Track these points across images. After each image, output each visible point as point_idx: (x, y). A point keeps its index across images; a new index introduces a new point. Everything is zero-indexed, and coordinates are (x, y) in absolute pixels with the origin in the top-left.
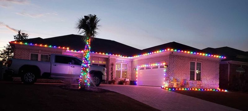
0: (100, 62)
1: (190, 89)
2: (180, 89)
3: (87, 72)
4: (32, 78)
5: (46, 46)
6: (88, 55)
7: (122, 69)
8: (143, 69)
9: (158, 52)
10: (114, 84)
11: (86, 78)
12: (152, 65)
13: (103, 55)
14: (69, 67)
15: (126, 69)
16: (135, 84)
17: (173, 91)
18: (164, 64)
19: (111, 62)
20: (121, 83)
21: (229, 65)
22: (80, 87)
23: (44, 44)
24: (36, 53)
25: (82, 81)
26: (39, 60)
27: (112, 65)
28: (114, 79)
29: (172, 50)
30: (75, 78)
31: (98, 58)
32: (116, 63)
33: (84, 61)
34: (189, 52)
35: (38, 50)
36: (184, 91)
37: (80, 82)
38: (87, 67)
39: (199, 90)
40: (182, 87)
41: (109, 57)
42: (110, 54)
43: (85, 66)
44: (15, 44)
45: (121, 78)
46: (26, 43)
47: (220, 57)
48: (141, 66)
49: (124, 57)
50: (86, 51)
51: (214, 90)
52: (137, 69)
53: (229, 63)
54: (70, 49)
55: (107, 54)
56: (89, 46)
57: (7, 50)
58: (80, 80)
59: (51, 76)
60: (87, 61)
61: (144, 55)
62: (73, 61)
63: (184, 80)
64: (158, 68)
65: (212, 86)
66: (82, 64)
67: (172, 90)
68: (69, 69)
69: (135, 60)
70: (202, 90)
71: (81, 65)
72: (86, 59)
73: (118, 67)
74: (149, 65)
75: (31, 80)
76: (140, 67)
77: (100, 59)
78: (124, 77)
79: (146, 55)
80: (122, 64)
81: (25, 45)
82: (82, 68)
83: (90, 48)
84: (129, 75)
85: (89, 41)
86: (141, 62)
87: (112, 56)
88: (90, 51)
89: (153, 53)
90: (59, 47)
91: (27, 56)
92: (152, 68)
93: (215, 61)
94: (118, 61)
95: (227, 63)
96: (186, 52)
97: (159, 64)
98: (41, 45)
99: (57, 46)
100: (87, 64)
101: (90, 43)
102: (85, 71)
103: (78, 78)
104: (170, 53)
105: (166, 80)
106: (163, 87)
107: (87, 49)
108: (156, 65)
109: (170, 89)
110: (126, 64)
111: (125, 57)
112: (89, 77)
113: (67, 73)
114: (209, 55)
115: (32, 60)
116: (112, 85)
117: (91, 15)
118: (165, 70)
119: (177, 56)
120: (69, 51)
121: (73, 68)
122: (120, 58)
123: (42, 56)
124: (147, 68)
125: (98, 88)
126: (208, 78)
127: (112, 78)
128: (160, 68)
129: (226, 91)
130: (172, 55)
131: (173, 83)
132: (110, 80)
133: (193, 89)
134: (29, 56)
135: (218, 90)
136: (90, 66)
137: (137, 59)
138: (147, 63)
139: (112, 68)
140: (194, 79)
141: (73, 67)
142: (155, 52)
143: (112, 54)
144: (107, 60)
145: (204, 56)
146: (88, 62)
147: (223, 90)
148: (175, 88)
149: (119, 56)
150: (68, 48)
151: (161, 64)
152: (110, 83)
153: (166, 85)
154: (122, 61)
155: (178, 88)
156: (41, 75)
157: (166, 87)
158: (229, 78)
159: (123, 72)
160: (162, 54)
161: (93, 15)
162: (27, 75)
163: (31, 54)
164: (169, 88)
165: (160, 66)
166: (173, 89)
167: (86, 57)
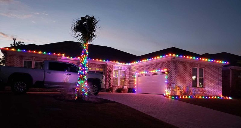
0: (97, 69)
1: (194, 97)
2: (184, 97)
3: (84, 79)
4: (23, 88)
5: (40, 52)
6: (85, 61)
7: (119, 76)
8: (141, 75)
9: (158, 57)
10: (112, 92)
11: (84, 87)
12: (151, 72)
13: (100, 62)
14: (64, 74)
15: (124, 77)
16: (134, 92)
17: (177, 99)
18: (165, 70)
19: (108, 69)
20: (119, 90)
21: (231, 71)
22: (76, 97)
23: (38, 51)
24: (29, 61)
25: (79, 90)
26: (32, 68)
27: (110, 71)
28: (111, 86)
29: (174, 55)
30: (71, 86)
31: (95, 65)
32: (114, 70)
33: (81, 67)
34: (191, 58)
35: (32, 57)
36: (187, 99)
37: (77, 91)
38: (85, 74)
39: (203, 97)
40: (185, 94)
41: (106, 63)
42: (108, 61)
43: (82, 73)
44: (7, 50)
45: (119, 85)
46: (19, 50)
47: (223, 62)
48: (140, 73)
49: (121, 63)
50: (83, 56)
51: (218, 97)
52: (135, 76)
53: (230, 68)
54: (66, 56)
55: (104, 61)
56: (87, 51)
57: (3, 58)
58: (76, 89)
59: (45, 85)
60: (84, 67)
61: (143, 61)
62: (69, 68)
63: (187, 87)
64: (158, 74)
65: (215, 93)
66: (79, 71)
67: (175, 98)
68: (65, 77)
69: (133, 67)
70: (206, 97)
71: (77, 72)
72: (83, 65)
73: (115, 74)
74: (149, 72)
75: (22, 90)
76: (138, 73)
77: (97, 66)
78: (122, 85)
79: (145, 61)
80: (119, 71)
81: (18, 52)
82: (79, 75)
83: (87, 53)
84: (127, 83)
85: (87, 46)
86: (140, 69)
87: (110, 63)
88: (88, 56)
89: (153, 59)
90: (54, 54)
91: (20, 63)
92: (151, 75)
93: (218, 66)
94: (116, 68)
95: (229, 69)
96: (188, 57)
97: (159, 71)
98: (35, 52)
99: (52, 52)
100: (84, 70)
101: (87, 48)
102: (82, 78)
103: (75, 86)
104: (172, 58)
105: (168, 88)
106: (165, 95)
107: (84, 54)
108: (156, 71)
109: (173, 98)
110: (123, 70)
111: (123, 63)
112: (86, 86)
113: (63, 81)
114: (212, 61)
115: (25, 67)
116: (110, 93)
117: (88, 16)
118: (166, 77)
119: (178, 61)
120: (64, 58)
121: (69, 76)
122: (118, 65)
123: (36, 63)
124: (146, 75)
125: (97, 98)
126: (211, 85)
127: (110, 86)
128: (161, 74)
129: (230, 98)
130: (173, 61)
131: (176, 90)
132: (107, 87)
133: (197, 97)
134: (22, 63)
135: (222, 98)
136: (87, 73)
137: (135, 66)
138: (146, 70)
139: (109, 75)
140: (196, 86)
141: (69, 74)
142: (155, 58)
143: (109, 61)
144: (104, 66)
145: (207, 61)
146: (86, 69)
147: (227, 98)
148: (178, 96)
149: (117, 62)
150: (63, 55)
151: (162, 70)
152: (108, 90)
153: (168, 92)
154: (120, 68)
155: (182, 96)
156: (34, 84)
157: (169, 95)
158: (231, 85)
159: (121, 79)
160: (162, 60)
161: (91, 17)
162: (17, 84)
163: (24, 61)
164: (172, 96)
165: (161, 73)
166: (177, 97)
167: (84, 64)
